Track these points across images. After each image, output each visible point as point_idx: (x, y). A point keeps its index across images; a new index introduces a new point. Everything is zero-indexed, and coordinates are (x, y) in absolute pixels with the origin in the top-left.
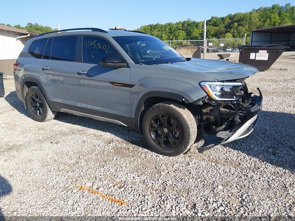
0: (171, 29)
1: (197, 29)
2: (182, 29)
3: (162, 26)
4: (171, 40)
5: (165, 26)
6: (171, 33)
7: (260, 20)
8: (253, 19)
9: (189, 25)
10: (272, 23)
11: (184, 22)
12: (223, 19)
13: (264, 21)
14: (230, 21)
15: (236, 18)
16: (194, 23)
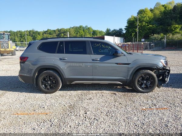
0: (21, 35)
1: (39, 35)
2: (29, 35)
3: (14, 32)
4: (23, 42)
5: (17, 33)
6: (22, 37)
7: (75, 33)
8: (71, 32)
9: (33, 33)
10: (81, 35)
11: (30, 31)
12: (54, 31)
13: (77, 34)
14: (59, 32)
15: (62, 31)
16: (37, 32)
